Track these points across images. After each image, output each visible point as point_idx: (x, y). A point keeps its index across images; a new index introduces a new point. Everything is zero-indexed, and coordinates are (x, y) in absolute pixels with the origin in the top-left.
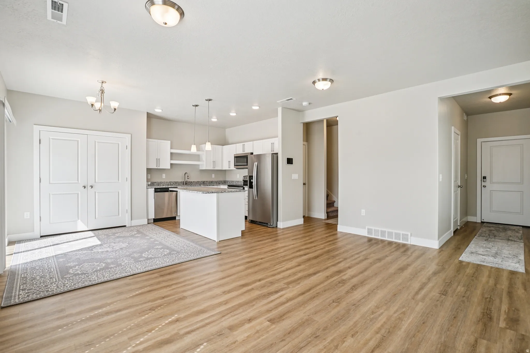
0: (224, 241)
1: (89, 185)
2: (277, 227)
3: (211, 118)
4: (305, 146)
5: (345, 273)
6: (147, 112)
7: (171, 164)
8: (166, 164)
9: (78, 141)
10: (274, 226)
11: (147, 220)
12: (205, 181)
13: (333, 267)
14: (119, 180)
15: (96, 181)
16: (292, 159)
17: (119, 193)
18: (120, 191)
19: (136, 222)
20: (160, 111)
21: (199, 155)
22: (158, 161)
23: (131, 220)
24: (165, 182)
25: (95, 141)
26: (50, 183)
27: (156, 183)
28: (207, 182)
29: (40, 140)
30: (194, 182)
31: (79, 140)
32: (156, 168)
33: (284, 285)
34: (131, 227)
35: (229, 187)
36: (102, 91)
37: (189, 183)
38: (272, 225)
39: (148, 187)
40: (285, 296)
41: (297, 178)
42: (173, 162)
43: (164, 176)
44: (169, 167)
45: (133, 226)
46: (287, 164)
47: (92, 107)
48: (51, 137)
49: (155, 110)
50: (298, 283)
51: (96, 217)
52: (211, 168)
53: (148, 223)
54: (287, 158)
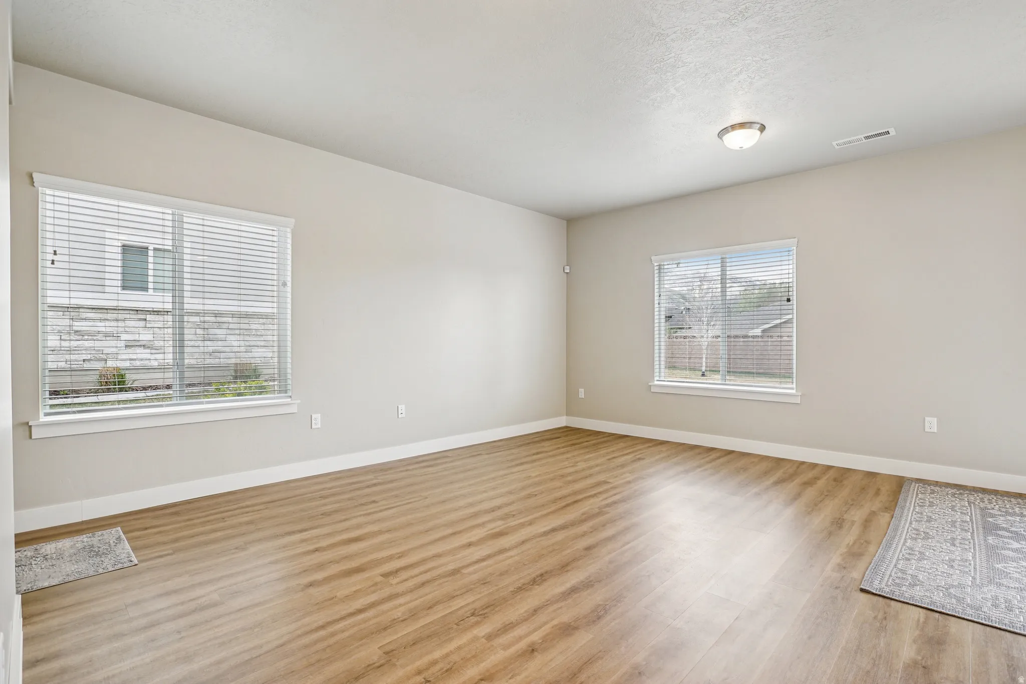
5: (489, 532)
13: (507, 546)
33: (609, 511)
40: (601, 499)
50: (585, 514)
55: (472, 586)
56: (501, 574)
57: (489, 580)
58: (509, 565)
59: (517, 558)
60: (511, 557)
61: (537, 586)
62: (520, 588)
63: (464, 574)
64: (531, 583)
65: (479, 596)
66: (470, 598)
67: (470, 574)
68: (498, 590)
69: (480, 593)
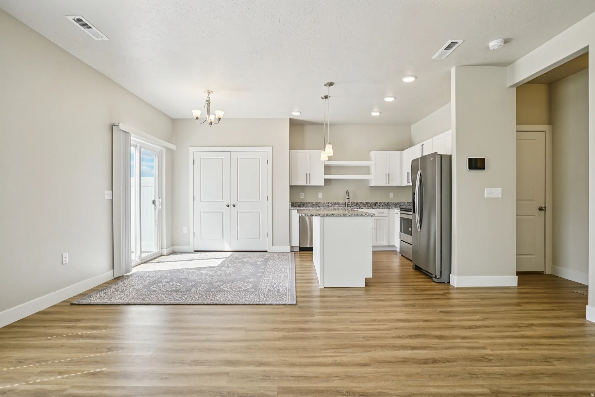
0: (333, 289)
1: (232, 204)
2: (449, 283)
3: (372, 111)
4: (545, 132)
6: (290, 118)
7: (326, 181)
8: (318, 180)
9: (222, 159)
10: (444, 279)
11: (289, 247)
12: (377, 203)
14: (259, 199)
15: (238, 200)
16: (484, 159)
17: (259, 213)
18: (261, 212)
19: (277, 249)
20: (298, 114)
21: (369, 166)
22: (308, 176)
23: (272, 245)
24: (321, 203)
25: (237, 158)
26: (201, 201)
27: (310, 204)
28: (380, 203)
29: (194, 161)
30: (360, 203)
31: (224, 157)
32: (307, 185)
34: (272, 253)
35: (402, 212)
36: (209, 102)
37: (354, 205)
38: (438, 278)
39: (291, 208)
41: (500, 196)
42: (328, 177)
43: (320, 195)
44: (322, 184)
45: (273, 253)
46: (469, 169)
47: (197, 120)
48: (202, 157)
49: (292, 114)
51: (239, 238)
52: (383, 184)
53: (291, 252)
54: (469, 159)
55: (484, 376)
56: (455, 376)
57: (468, 375)
58: (443, 380)
59: (431, 383)
60: (434, 387)
61: (436, 358)
62: (448, 362)
63: (488, 388)
64: (438, 361)
65: (482, 368)
66: (489, 369)
67: (482, 386)
68: (466, 366)
69: (481, 369)
